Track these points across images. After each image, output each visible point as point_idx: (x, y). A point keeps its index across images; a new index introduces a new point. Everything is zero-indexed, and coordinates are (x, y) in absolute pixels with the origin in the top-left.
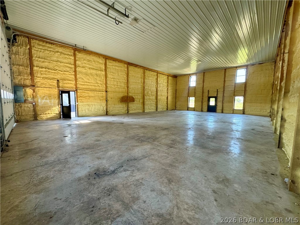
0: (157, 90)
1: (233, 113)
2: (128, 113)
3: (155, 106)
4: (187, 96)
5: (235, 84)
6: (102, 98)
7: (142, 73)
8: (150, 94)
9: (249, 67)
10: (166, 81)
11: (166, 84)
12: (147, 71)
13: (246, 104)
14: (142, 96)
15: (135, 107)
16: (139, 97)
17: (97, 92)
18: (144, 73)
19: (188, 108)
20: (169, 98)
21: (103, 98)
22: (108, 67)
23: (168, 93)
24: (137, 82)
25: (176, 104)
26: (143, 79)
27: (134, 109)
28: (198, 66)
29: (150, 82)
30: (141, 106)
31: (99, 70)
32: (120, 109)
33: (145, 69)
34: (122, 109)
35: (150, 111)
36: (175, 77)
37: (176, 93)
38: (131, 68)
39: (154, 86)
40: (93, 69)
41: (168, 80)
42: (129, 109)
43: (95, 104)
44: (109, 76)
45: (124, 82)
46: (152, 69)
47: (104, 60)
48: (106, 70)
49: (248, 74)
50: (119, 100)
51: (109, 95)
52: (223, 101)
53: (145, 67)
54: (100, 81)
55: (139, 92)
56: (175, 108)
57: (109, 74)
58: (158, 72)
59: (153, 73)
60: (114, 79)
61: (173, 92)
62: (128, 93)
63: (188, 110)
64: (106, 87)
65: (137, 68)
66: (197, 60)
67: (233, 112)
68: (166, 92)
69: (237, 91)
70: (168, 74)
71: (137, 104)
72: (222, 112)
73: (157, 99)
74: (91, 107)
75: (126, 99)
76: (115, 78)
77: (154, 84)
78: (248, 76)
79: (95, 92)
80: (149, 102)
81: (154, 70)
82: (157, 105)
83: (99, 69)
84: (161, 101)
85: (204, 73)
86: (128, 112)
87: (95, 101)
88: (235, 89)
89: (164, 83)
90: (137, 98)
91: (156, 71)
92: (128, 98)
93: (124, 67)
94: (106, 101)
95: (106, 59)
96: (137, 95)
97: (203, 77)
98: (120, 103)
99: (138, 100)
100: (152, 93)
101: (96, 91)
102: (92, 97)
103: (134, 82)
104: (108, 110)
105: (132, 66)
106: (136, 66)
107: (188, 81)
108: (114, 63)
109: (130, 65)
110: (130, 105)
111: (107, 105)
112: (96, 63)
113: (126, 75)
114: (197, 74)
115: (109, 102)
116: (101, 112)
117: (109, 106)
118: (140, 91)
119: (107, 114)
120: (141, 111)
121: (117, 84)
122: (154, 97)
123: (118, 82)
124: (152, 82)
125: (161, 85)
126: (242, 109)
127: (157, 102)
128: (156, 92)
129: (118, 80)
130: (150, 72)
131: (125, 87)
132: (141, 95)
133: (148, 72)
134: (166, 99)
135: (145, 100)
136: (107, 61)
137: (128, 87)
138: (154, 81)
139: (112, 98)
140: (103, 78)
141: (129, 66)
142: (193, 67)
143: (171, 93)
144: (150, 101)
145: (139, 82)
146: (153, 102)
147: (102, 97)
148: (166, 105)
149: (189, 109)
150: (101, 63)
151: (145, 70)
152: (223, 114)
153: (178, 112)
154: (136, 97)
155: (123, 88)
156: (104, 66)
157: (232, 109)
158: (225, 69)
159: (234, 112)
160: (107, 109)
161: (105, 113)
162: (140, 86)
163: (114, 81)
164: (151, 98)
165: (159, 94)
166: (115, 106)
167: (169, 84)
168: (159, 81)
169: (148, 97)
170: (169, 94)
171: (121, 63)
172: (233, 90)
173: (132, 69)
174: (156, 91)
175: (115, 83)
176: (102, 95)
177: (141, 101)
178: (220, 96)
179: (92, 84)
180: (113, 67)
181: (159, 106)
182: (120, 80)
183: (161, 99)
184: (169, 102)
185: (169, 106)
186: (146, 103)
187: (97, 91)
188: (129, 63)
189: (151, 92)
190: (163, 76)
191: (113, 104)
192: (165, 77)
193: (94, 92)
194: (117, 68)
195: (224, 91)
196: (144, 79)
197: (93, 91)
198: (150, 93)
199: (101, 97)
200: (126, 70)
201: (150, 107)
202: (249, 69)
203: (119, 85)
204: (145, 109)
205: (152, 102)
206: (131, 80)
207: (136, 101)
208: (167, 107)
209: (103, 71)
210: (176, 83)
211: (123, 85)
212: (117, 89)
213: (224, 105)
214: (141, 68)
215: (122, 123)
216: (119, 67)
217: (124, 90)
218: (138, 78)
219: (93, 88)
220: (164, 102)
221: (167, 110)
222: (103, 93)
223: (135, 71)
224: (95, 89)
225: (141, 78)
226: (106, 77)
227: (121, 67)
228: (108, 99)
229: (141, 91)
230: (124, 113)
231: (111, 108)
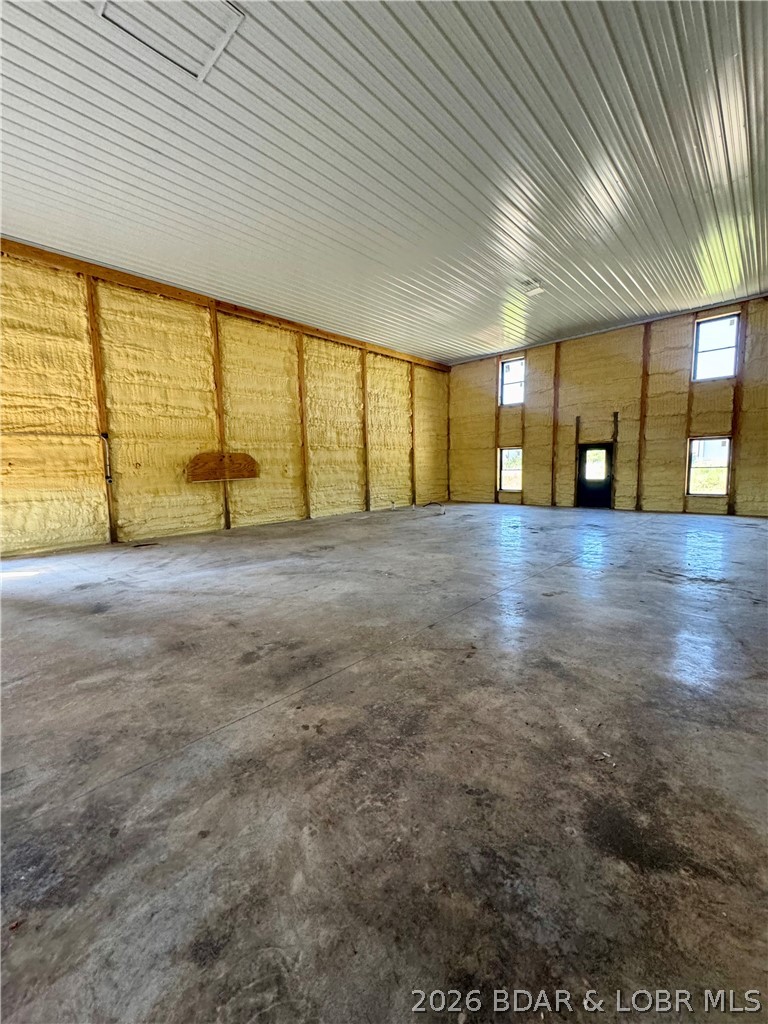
0: (364, 422)
1: (684, 512)
2: (227, 533)
3: (359, 489)
4: (491, 444)
5: (691, 384)
6: (80, 467)
7: (290, 350)
8: (335, 439)
9: (752, 309)
10: (402, 385)
11: (405, 400)
12: (316, 341)
13: (741, 472)
14: (297, 450)
15: (258, 502)
16: (280, 455)
17: (55, 439)
18: (300, 352)
19: (497, 493)
20: (421, 455)
21: (91, 465)
22: (112, 318)
23: (416, 434)
24: (270, 388)
25: (448, 479)
26: (295, 378)
27: (257, 510)
28: (533, 313)
29: (332, 392)
30: (289, 492)
31: (57, 334)
32: (188, 511)
33: (303, 332)
34: (195, 510)
35: (337, 511)
36: (442, 368)
37: (448, 434)
38: (231, 328)
39: (353, 407)
40: (22, 326)
41: (412, 383)
42: (231, 508)
43: (46, 495)
44: (116, 359)
45: (200, 390)
46: (334, 336)
47: (82, 283)
48: (95, 335)
49: (748, 341)
50: (179, 470)
51: (123, 450)
52: (639, 460)
53: (301, 326)
54: (63, 384)
55: (279, 435)
56: (447, 496)
57: (114, 354)
58: (363, 349)
59: (341, 350)
60: (145, 377)
61: (434, 430)
62: (222, 441)
63: (497, 501)
64: (105, 415)
65: (266, 328)
66: (526, 278)
67: (685, 506)
68: (405, 430)
69: (700, 418)
70: (413, 357)
71: (274, 484)
72: (639, 509)
73: (365, 463)
74: (20, 511)
75: (212, 465)
76: (152, 369)
77: (350, 400)
78: (749, 347)
79: (42, 438)
80: (332, 477)
81: (348, 339)
82: (367, 484)
83: (54, 328)
84: (385, 471)
85: (558, 346)
86: (228, 525)
87: (42, 481)
88: (690, 409)
89: (396, 395)
90: (273, 462)
91: (357, 342)
92: (226, 460)
93: (195, 325)
94: (107, 477)
95: (96, 279)
96: (270, 449)
97: (553, 364)
98: (184, 485)
99: (277, 470)
100: (343, 438)
101: (46, 434)
102: (25, 462)
103: (252, 391)
104: (120, 522)
105: (238, 317)
106: (258, 317)
107: (497, 383)
108: (144, 300)
109: (225, 313)
110: (236, 492)
111: (111, 498)
112: (39, 300)
113: (209, 358)
114: (531, 354)
115: (125, 486)
116: (83, 531)
117: (123, 501)
118: (285, 426)
119: (115, 538)
120: (292, 515)
121: (164, 401)
122: (352, 455)
123: (171, 393)
124: (340, 389)
125: (383, 403)
126: (723, 491)
127: (366, 473)
128: (359, 433)
129: (165, 381)
130: (327, 347)
131: (208, 412)
132: (289, 446)
133: (319, 346)
134: (407, 458)
135: (311, 468)
136: (103, 292)
137: (221, 413)
138: (350, 386)
139: (138, 465)
140: (85, 373)
141: (220, 317)
142: (512, 327)
143: (427, 434)
144: (335, 472)
145: (278, 388)
146: (350, 476)
147: (86, 462)
148: (409, 483)
149: (500, 499)
150: (66, 301)
151: (305, 339)
152: (644, 517)
153: (452, 514)
154: (268, 455)
155: (199, 418)
156: (82, 313)
157: (680, 495)
158: (648, 326)
159: (690, 505)
160: (113, 518)
161: (108, 535)
162: (282, 410)
163: (146, 384)
164: (339, 456)
165: (372, 438)
166: (157, 500)
167: (416, 400)
168: (373, 387)
169: (323, 455)
170: (418, 441)
171: (181, 305)
172: (684, 411)
173: (242, 332)
174: (358, 426)
175: (154, 395)
176: (81, 450)
177: (291, 473)
178: (628, 437)
179: (19, 401)
180: (137, 319)
181: (374, 491)
182: (180, 383)
183: (382, 460)
184: (418, 472)
185: (420, 489)
186: (316, 477)
187: (52, 434)
188: (218, 303)
189: (338, 433)
190: (388, 364)
191: (148, 492)
192: (398, 371)
193: (32, 438)
194: (157, 325)
195: (643, 417)
196: (301, 378)
197: (25, 433)
198: (334, 435)
199: (78, 461)
200: (209, 334)
201: (333, 499)
202: (751, 318)
203: (172, 402)
204: (312, 508)
205: (342, 475)
206: (233, 380)
207: (267, 473)
208: (413, 492)
209: (80, 340)
210: (449, 393)
211: (195, 402)
212: (165, 424)
213: (645, 476)
214: (286, 330)
216: (169, 320)
217: (204, 427)
218: (269, 374)
219: (29, 418)
220: (400, 473)
221: (413, 501)
222: (85, 440)
223: (253, 341)
224: (41, 425)
225: (288, 372)
226: (99, 364)
227: (181, 321)
228: (119, 468)
229: (287, 428)
230: (210, 529)
231: (138, 512)
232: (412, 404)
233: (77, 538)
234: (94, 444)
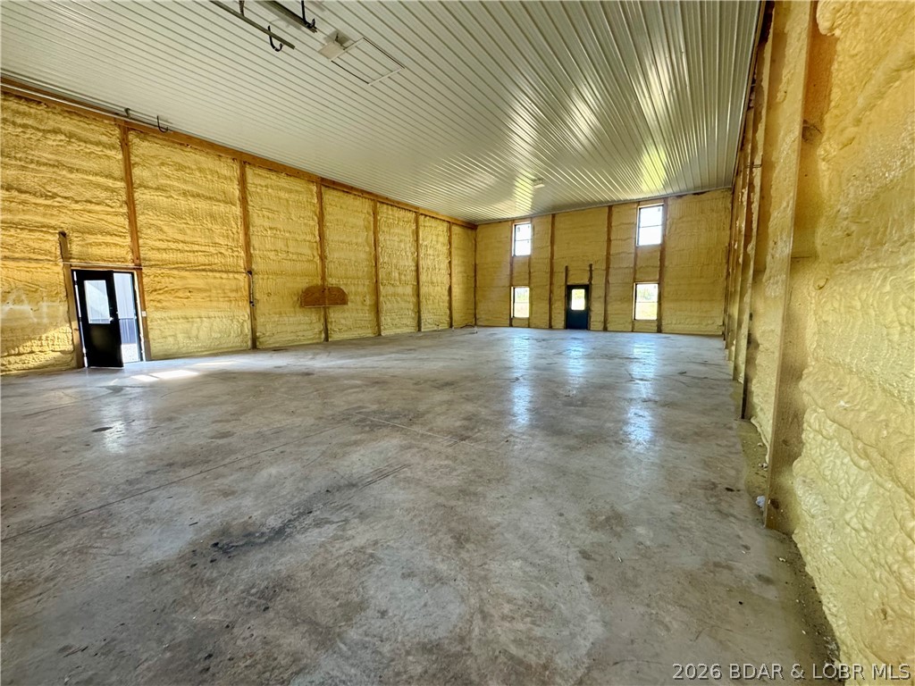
0: (417, 266)
1: (632, 331)
2: (326, 342)
3: (413, 315)
4: (508, 284)
5: (636, 248)
6: (234, 294)
7: (368, 213)
8: (397, 278)
9: (670, 202)
10: (443, 239)
11: (445, 249)
12: (385, 206)
13: (665, 305)
14: (372, 286)
15: (348, 320)
16: (360, 289)
17: (218, 275)
18: (375, 214)
19: (511, 320)
20: (456, 291)
21: (239, 293)
22: (254, 189)
23: (453, 275)
24: (354, 241)
25: (475, 309)
26: (371, 233)
27: (346, 328)
28: (536, 195)
29: (396, 243)
30: (368, 316)
31: (219, 201)
32: (301, 327)
33: (377, 200)
34: (305, 327)
35: (398, 331)
36: (471, 226)
37: (475, 276)
38: (331, 196)
39: (410, 255)
40: (198, 196)
41: (450, 237)
42: (329, 327)
43: (212, 314)
44: (257, 220)
45: (309, 241)
46: (398, 203)
47: (236, 166)
48: (244, 201)
49: (668, 223)
50: (296, 299)
51: (260, 281)
52: (605, 297)
53: (377, 196)
54: (224, 237)
55: (360, 274)
56: (473, 322)
57: (255, 215)
58: (418, 213)
59: (402, 213)
60: (275, 232)
61: (465, 272)
62: (323, 278)
63: (511, 326)
64: (249, 258)
65: (352, 196)
66: (534, 178)
67: (633, 328)
68: (444, 272)
69: (641, 270)
70: (452, 218)
71: (357, 310)
72: (605, 329)
73: (418, 296)
74: (195, 325)
75: (317, 295)
76: (279, 226)
77: (408, 249)
78: (668, 227)
79: (210, 274)
80: (395, 305)
81: (407, 205)
82: (419, 312)
83: (218, 197)
84: (431, 302)
85: (554, 216)
86: (327, 339)
87: (209, 304)
88: (635, 264)
89: (439, 246)
90: (356, 294)
91: (412, 206)
92: (326, 291)
93: (307, 193)
94: (251, 302)
95: (245, 162)
96: (354, 284)
97: (550, 227)
98: (298, 309)
99: (359, 299)
100: (403, 277)
101: (212, 271)
102: (200, 290)
103: (343, 242)
104: (258, 334)
105: (334, 189)
106: (347, 189)
107: (510, 241)
108: (274, 177)
109: (326, 187)
110: (332, 315)
111: (253, 317)
112: (209, 177)
113: (316, 218)
114: (535, 220)
115: (260, 308)
116: (235, 341)
117: (260, 320)
118: (364, 268)
119: (255, 346)
120: (369, 333)
121: (286, 249)
122: (409, 290)
123: (291, 243)
124: (401, 241)
125: (430, 251)
126: (654, 317)
127: (418, 304)
128: (414, 273)
129: (287, 235)
130: (392, 210)
131: (314, 257)
132: (367, 283)
133: (387, 209)
134: (446, 293)
135: (381, 298)
136: (249, 171)
137: (323, 258)
138: (407, 239)
139: (269, 294)
140: (237, 228)
141: (323, 188)
142: (522, 200)
143: (460, 275)
144: (398, 302)
145: (360, 240)
146: (407, 305)
147: (237, 291)
148: (448, 311)
149: (513, 324)
150: (226, 178)
151: (378, 204)
152: (608, 334)
153: (482, 334)
154: (353, 289)
155: (308, 261)
156: (236, 187)
157: (630, 320)
158: (610, 207)
159: (635, 327)
160: (253, 331)
161: (250, 343)
162: (363, 256)
163: (275, 237)
164: (400, 290)
165: (423, 278)
166: (281, 319)
167: (453, 250)
168: (423, 240)
169: (390, 290)
170: (454, 280)
171: (298, 180)
172: (632, 265)
173: (336, 199)
174: (414, 268)
175: (280, 245)
176: (233, 283)
177: (368, 302)
178: (598, 281)
179: (196, 248)
180: (270, 190)
181: (424, 316)
182: (297, 236)
183: (430, 295)
184: (455, 304)
185: (456, 316)
186: (385, 306)
187: (216, 271)
188: (323, 179)
189: (399, 273)
190: (433, 223)
191: (275, 314)
192: (440, 228)
193: (204, 273)
194: (283, 195)
195: (608, 268)
196: (375, 233)
197: (199, 270)
198: (397, 274)
199: (232, 291)
200: (315, 201)
201: (397, 321)
202: (670, 208)
203: (291, 250)
204: (382, 328)
205: (403, 305)
206: (332, 235)
207: (352, 302)
208: (451, 318)
209: (234, 205)
210: (476, 245)
211: (307, 251)
212: (287, 265)
213: (609, 308)
214: (366, 198)
215: (308, 374)
216: (290, 191)
217: (311, 267)
218: (354, 230)
219: (202, 259)
220: (441, 304)
221: (451, 326)
222: (236, 276)
223: (344, 206)
224: (209, 265)
225: (367, 229)
226: (247, 225)
227: (297, 191)
228: (258, 296)
229: (366, 269)
230: (315, 341)
231: (269, 327)
232: (450, 253)
233: (230, 345)
234: (242, 279)
